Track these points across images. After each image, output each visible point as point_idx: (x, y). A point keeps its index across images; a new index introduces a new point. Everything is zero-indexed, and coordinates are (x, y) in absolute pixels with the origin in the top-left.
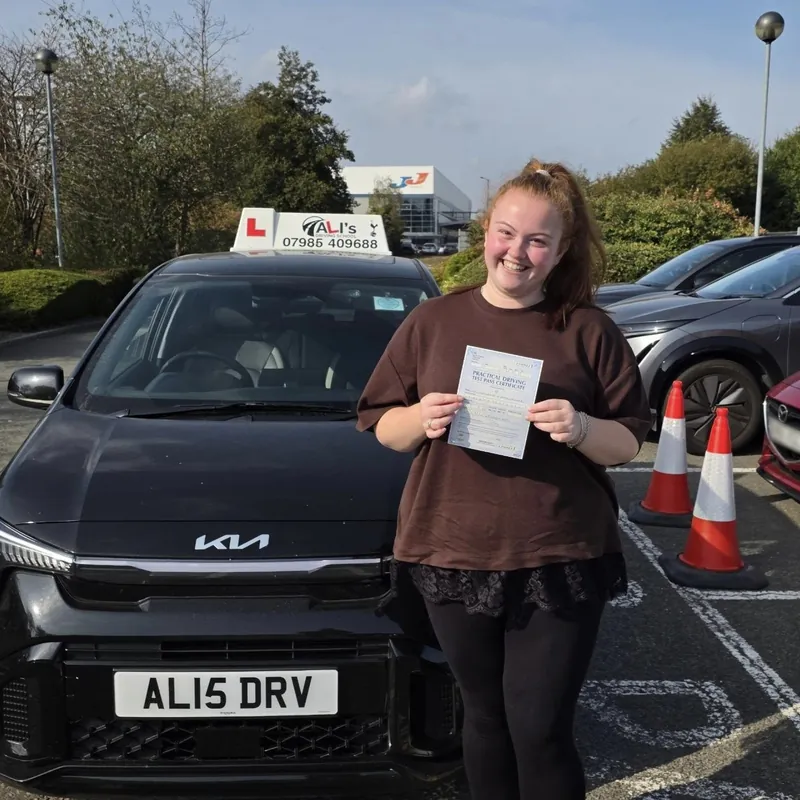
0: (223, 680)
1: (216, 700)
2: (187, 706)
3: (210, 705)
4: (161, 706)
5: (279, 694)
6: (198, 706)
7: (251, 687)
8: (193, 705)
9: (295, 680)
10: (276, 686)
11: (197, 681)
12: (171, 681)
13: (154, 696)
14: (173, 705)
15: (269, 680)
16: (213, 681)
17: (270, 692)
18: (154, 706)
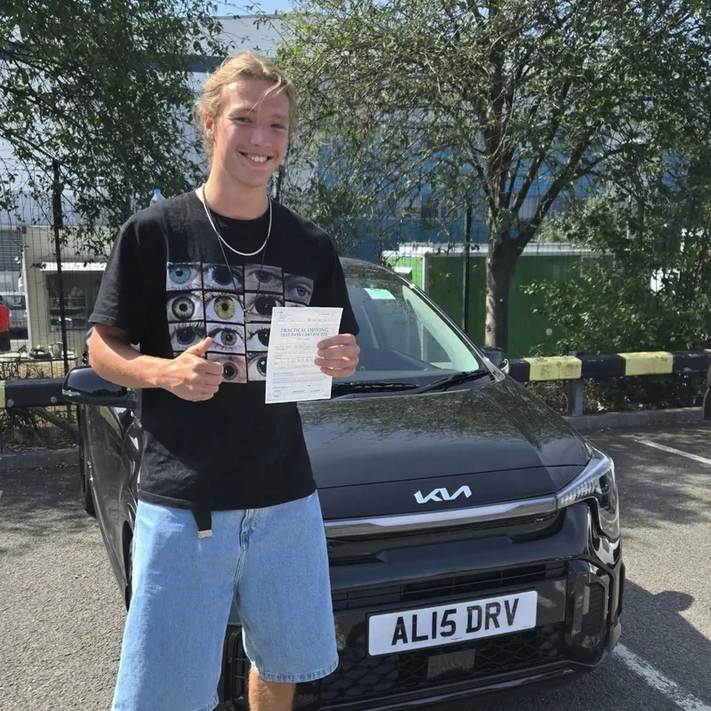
0: (454, 611)
1: (448, 629)
2: (425, 638)
3: (443, 634)
4: (405, 641)
5: (494, 617)
6: (434, 636)
7: (475, 613)
8: (430, 637)
9: (507, 603)
10: (493, 610)
11: (435, 614)
12: (415, 618)
13: (400, 633)
14: (415, 639)
15: (489, 606)
16: (447, 613)
17: (488, 616)
18: (400, 641)
